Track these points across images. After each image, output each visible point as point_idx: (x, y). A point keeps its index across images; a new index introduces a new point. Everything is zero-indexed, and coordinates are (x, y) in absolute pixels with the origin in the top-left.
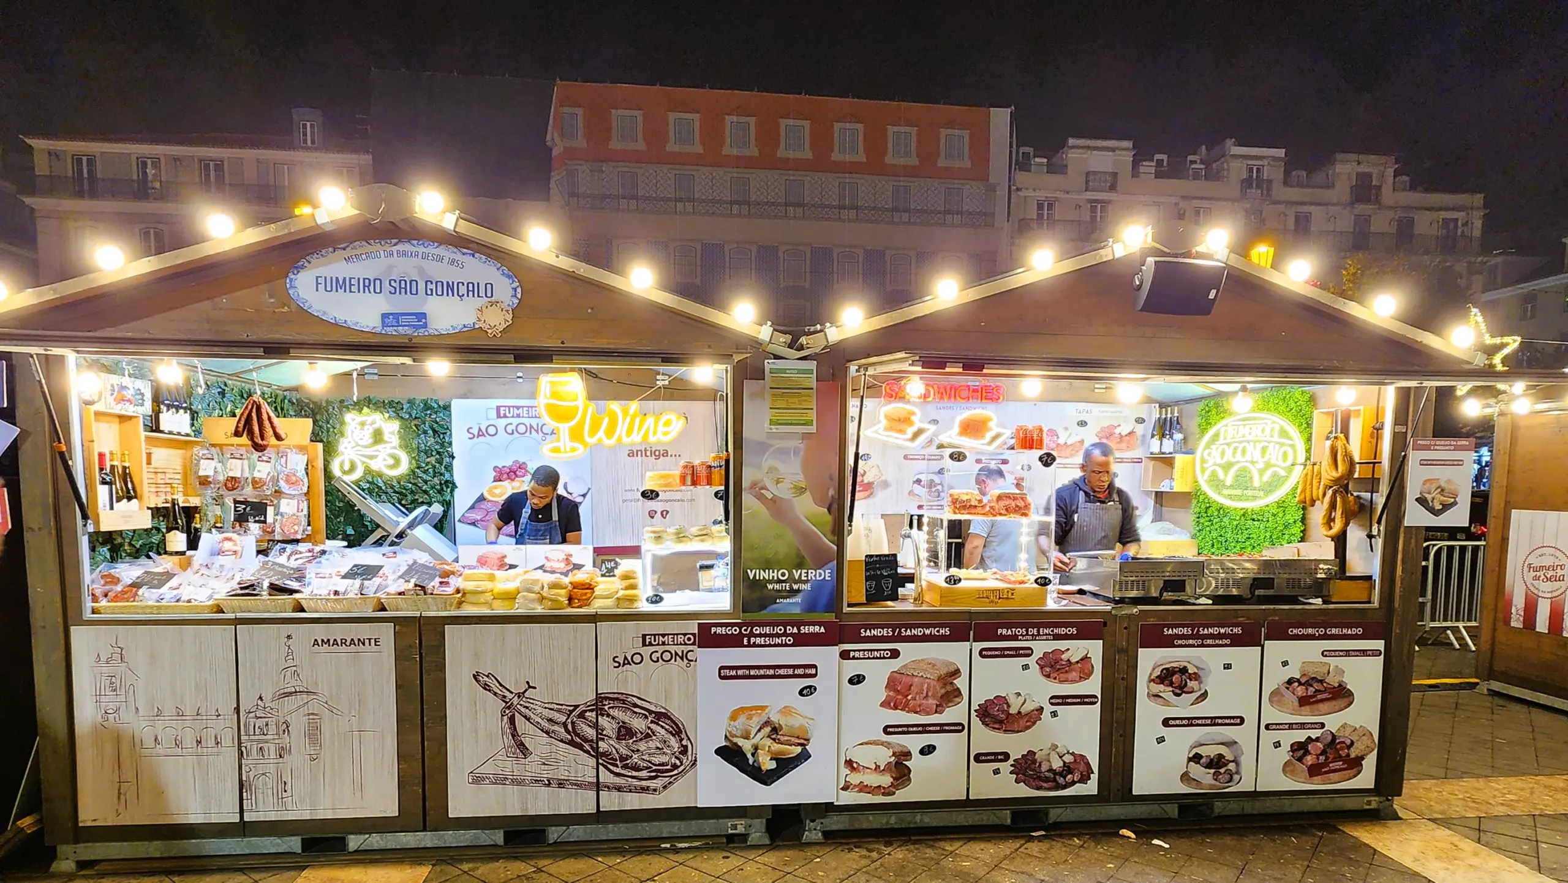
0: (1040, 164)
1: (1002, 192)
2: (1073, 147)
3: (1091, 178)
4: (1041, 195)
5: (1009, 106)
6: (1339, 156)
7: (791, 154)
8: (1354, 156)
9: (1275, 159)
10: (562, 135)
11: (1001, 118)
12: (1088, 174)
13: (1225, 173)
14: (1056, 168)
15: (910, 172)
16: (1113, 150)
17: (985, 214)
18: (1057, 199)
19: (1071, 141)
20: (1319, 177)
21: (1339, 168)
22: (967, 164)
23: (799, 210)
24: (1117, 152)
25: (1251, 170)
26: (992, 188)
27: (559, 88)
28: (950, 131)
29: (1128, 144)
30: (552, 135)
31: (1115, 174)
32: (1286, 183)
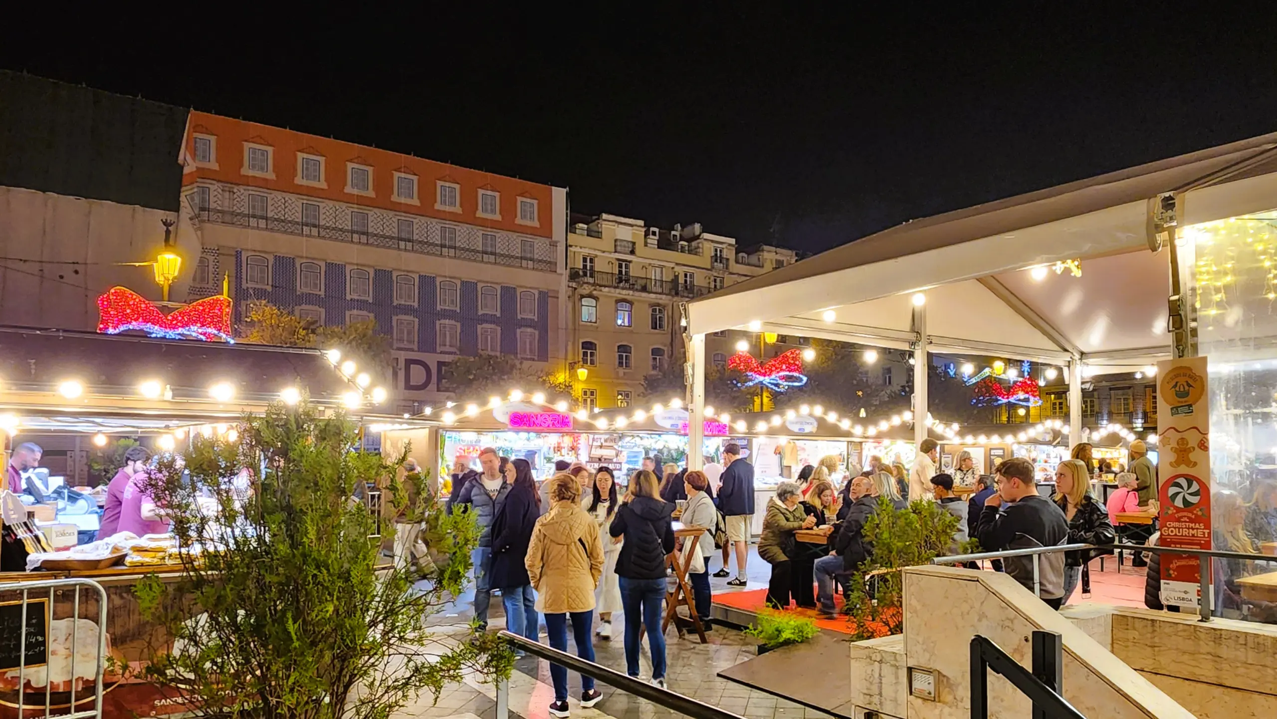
0: (582, 229)
1: (561, 248)
2: (605, 220)
3: (618, 243)
4: (586, 251)
5: (565, 187)
6: (766, 247)
7: (403, 200)
8: (773, 249)
9: (730, 245)
10: (194, 156)
11: (559, 195)
12: (616, 241)
13: (701, 250)
14: (594, 234)
15: (494, 225)
16: (631, 225)
17: (550, 262)
18: (596, 256)
19: (605, 216)
20: (753, 259)
21: (766, 255)
22: (536, 224)
23: (409, 245)
24: (635, 228)
25: (716, 250)
26: (554, 245)
27: (193, 116)
28: (524, 199)
29: (641, 223)
30: (184, 155)
31: (634, 243)
32: (737, 262)
